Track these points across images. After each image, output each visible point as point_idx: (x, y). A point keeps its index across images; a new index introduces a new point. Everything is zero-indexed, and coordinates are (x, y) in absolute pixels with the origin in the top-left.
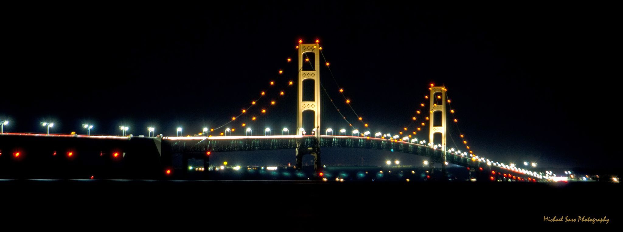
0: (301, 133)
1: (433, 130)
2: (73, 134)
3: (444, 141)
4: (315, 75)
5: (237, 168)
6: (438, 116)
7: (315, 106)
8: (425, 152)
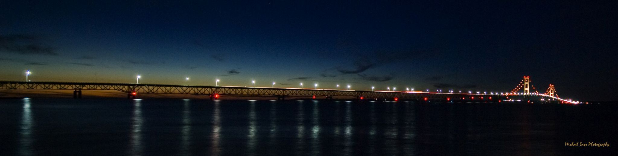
0: (525, 94)
1: (551, 94)
2: (483, 94)
3: (553, 95)
4: (528, 83)
5: (513, 101)
6: (552, 91)
7: (528, 89)
8: (549, 98)
